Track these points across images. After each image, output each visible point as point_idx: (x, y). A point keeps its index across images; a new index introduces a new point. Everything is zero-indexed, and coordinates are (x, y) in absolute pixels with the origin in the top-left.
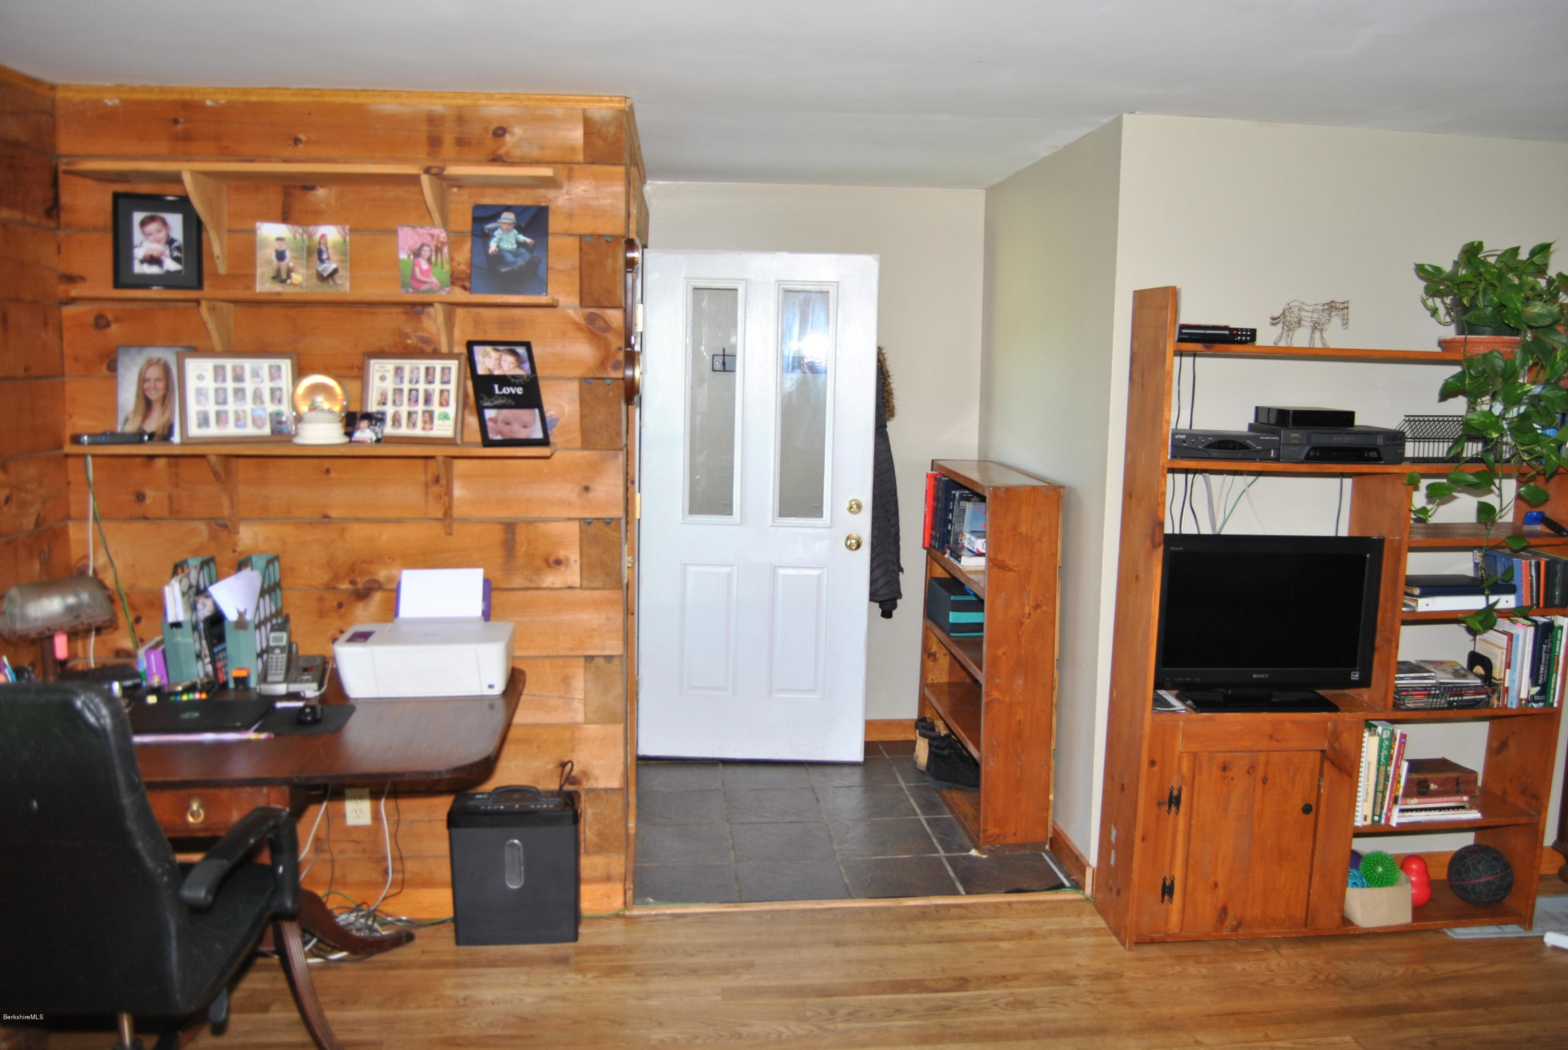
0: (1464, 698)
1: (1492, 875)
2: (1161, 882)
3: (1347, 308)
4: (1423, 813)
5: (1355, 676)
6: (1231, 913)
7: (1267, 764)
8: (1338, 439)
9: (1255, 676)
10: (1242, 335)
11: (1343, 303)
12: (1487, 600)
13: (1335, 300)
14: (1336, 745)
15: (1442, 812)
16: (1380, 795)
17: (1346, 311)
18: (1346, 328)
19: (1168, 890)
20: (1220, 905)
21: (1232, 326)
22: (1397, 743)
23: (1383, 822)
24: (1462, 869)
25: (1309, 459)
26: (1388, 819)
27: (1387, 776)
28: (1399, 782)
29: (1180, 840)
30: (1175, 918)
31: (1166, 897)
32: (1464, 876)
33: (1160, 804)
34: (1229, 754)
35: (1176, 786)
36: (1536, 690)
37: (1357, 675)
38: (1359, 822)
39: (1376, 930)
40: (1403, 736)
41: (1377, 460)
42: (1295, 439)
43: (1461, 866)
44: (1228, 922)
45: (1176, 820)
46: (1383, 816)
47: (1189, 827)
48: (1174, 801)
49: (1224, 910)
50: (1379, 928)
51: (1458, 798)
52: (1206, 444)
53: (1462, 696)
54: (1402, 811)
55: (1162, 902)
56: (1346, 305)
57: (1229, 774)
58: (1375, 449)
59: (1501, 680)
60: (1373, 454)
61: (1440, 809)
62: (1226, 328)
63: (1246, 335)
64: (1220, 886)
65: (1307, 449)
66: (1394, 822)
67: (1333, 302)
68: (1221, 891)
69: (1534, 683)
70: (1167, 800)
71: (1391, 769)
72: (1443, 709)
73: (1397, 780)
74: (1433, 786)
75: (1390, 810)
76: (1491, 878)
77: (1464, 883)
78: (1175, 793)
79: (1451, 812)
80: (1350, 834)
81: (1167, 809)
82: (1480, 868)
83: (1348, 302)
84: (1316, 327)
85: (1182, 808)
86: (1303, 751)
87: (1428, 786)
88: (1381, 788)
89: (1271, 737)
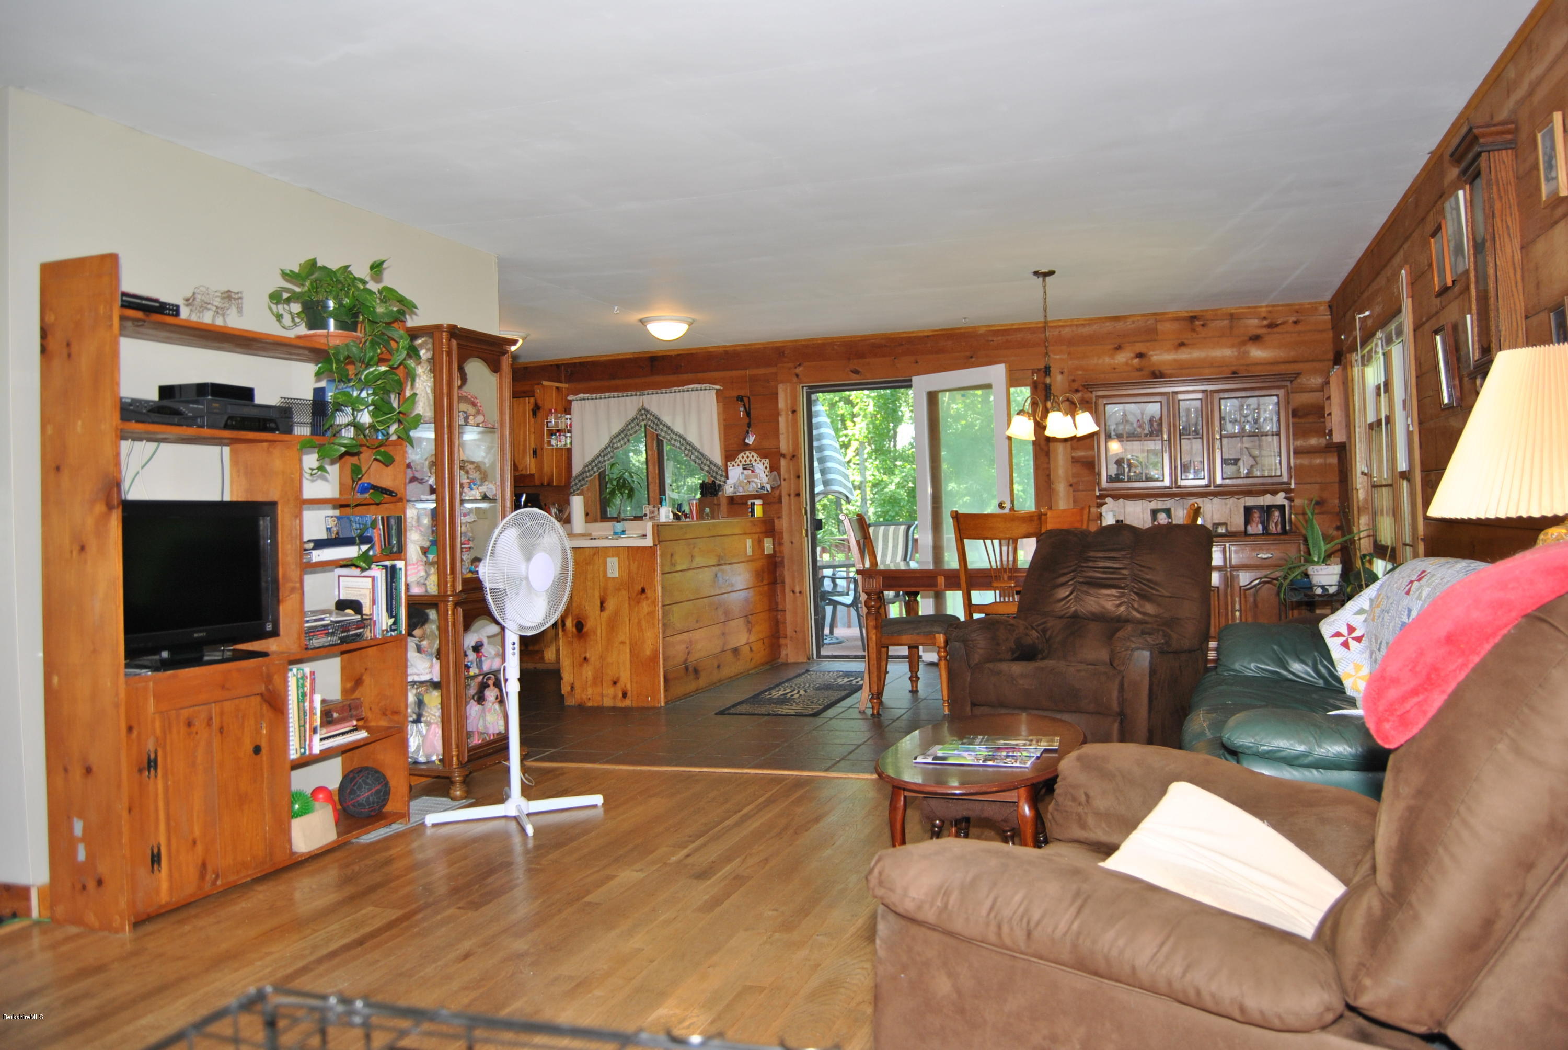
0: (351, 633)
1: (379, 784)
2: (150, 852)
3: (241, 298)
4: (331, 740)
5: (269, 627)
6: (210, 869)
7: (222, 714)
8: (246, 411)
9: (196, 635)
10: (169, 309)
11: (238, 293)
12: (360, 549)
13: (232, 290)
14: (270, 687)
15: (345, 736)
16: (302, 729)
17: (240, 301)
18: (241, 316)
19: (156, 859)
20: (200, 862)
21: (163, 299)
22: (309, 680)
23: (307, 752)
24: (355, 788)
25: (226, 427)
26: (311, 748)
27: (305, 713)
28: (315, 714)
29: (161, 804)
30: (165, 886)
31: (156, 866)
32: (358, 793)
33: (140, 771)
34: (191, 709)
35: (152, 749)
36: (391, 621)
37: (270, 626)
38: (293, 755)
39: (316, 852)
40: (313, 673)
41: (272, 430)
42: (215, 408)
43: (354, 785)
44: (208, 878)
45: (156, 784)
46: (307, 747)
47: (166, 789)
48: (152, 764)
49: (204, 865)
50: (317, 849)
51: (350, 723)
52: (149, 408)
53: (349, 631)
54: (321, 740)
55: (153, 872)
56: (240, 295)
57: (194, 729)
58: (271, 421)
59: (370, 615)
60: (273, 425)
61: (343, 734)
62: (156, 301)
63: (173, 310)
64: (198, 842)
65: (225, 418)
66: (316, 750)
67: (229, 291)
68: (199, 848)
69: (391, 616)
70: (146, 765)
71: (307, 704)
72: (338, 644)
73: (312, 713)
74: (335, 715)
75: (311, 740)
76: (379, 787)
77: (359, 799)
78: (152, 756)
79: (349, 735)
80: (288, 766)
81: (147, 773)
82: (369, 781)
83: (241, 293)
84: (219, 311)
85: (159, 771)
86: (247, 696)
87: (332, 715)
88: (302, 722)
89: (223, 687)
